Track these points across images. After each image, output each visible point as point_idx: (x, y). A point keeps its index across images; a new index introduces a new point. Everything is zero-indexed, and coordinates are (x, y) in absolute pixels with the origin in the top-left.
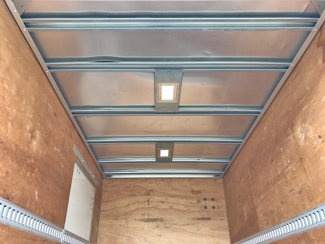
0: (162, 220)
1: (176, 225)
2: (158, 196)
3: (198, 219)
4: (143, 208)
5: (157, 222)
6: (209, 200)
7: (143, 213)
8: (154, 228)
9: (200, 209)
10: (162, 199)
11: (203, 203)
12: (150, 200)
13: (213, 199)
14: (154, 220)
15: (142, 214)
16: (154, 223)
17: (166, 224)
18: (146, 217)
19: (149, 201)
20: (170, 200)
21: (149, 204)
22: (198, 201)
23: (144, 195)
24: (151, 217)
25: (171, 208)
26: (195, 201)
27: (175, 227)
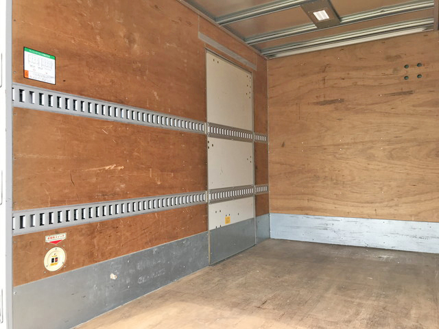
0: (342, 101)
2: (336, 71)
3: (394, 94)
4: (317, 89)
5: (336, 104)
6: (412, 66)
7: (318, 95)
8: (332, 111)
9: (397, 81)
10: (343, 75)
11: (403, 72)
12: (326, 78)
13: (419, 65)
14: (332, 102)
15: (317, 97)
17: (347, 105)
18: (322, 99)
19: (324, 80)
20: (354, 74)
21: (324, 84)
22: (395, 70)
23: (318, 73)
24: (328, 99)
25: (355, 84)
26: (390, 71)
27: (360, 107)
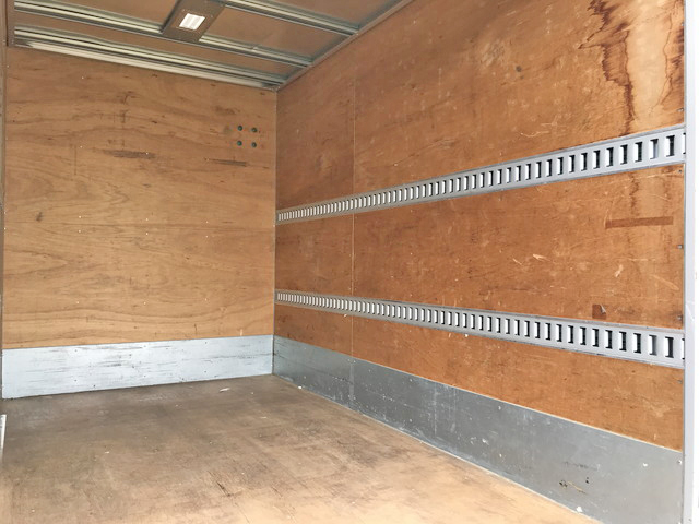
0: (152, 156)
1: (180, 169)
2: (143, 107)
3: (224, 162)
4: (112, 129)
5: (143, 160)
6: (247, 129)
7: (111, 138)
8: (136, 170)
9: (228, 145)
10: (153, 114)
11: (236, 134)
12: (127, 114)
13: (255, 130)
14: (136, 155)
15: (110, 141)
16: (135, 160)
17: (159, 165)
18: (118, 147)
19: (124, 116)
20: (171, 118)
21: (123, 122)
22: (227, 129)
23: (114, 101)
24: (127, 148)
25: (171, 135)
26: (220, 129)
27: (179, 171)
